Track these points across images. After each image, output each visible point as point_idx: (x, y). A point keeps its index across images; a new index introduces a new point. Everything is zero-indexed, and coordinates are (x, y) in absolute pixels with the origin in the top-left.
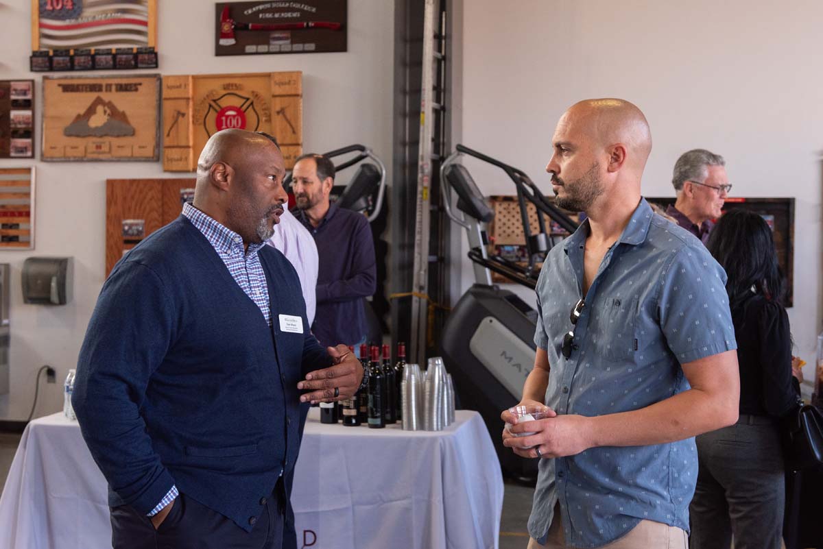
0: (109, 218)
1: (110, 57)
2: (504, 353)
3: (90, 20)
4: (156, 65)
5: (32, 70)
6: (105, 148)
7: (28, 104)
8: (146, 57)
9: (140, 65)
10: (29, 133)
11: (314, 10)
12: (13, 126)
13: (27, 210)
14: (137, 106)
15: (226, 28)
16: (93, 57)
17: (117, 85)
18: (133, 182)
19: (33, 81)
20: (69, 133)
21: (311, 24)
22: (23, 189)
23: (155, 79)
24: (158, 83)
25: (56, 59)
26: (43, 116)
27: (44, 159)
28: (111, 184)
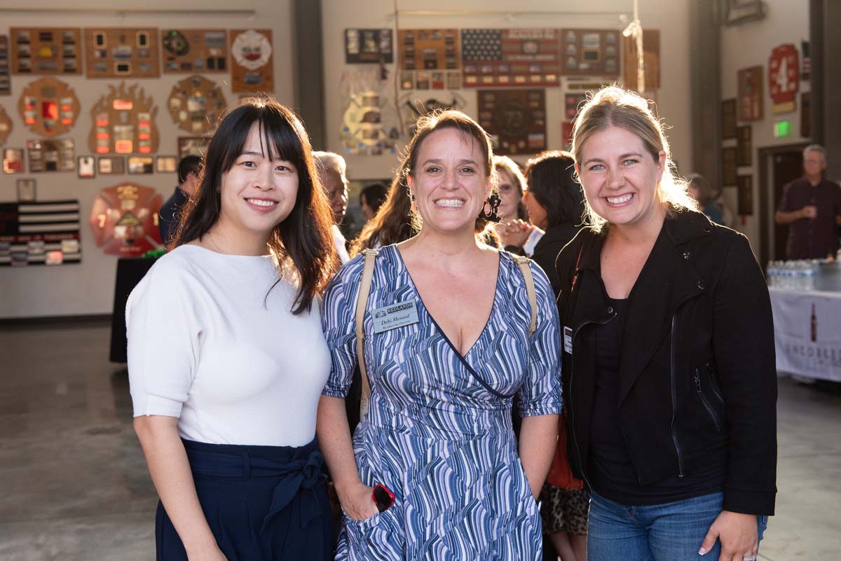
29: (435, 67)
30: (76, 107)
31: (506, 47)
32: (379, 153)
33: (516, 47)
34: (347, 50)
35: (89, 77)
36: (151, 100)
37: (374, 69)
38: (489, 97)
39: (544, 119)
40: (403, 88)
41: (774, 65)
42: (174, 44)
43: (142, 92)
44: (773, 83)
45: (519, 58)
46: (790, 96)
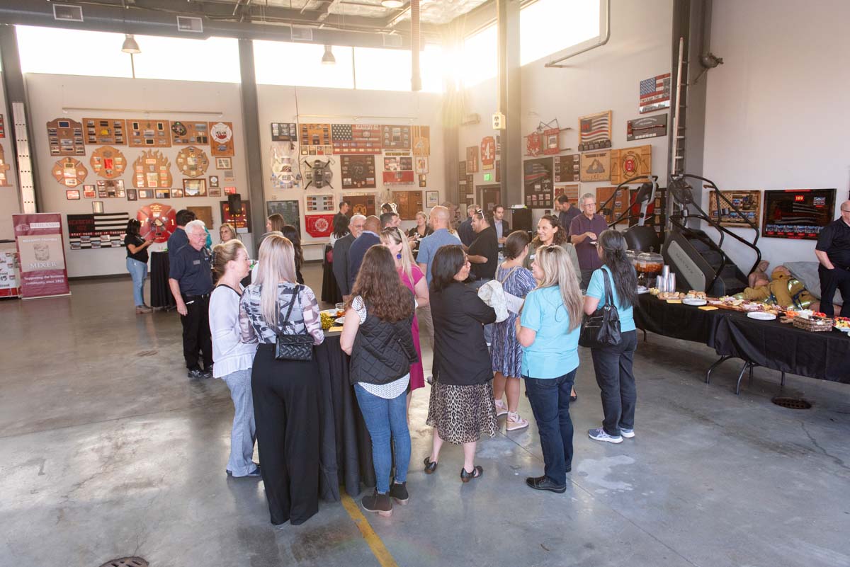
1: (598, 144)
2: (677, 254)
3: (593, 132)
4: (611, 146)
5: (579, 151)
6: (597, 177)
7: (578, 163)
8: (608, 143)
9: (606, 147)
10: (578, 173)
11: (656, 120)
12: (574, 170)
14: (605, 162)
15: (630, 130)
16: (594, 145)
17: (600, 154)
18: (603, 188)
19: (579, 155)
20: (587, 172)
21: (655, 126)
22: (575, 192)
23: (610, 151)
24: (610, 153)
25: (584, 146)
26: (582, 167)
27: (582, 181)
28: (597, 189)
29: (319, 144)
30: (124, 163)
31: (354, 134)
32: (291, 187)
33: (360, 134)
34: (272, 134)
35: (130, 147)
36: (166, 159)
37: (288, 144)
38: (347, 159)
39: (374, 170)
40: (302, 154)
41: (484, 146)
42: (178, 129)
43: (162, 154)
44: (483, 155)
45: (361, 139)
46: (491, 162)
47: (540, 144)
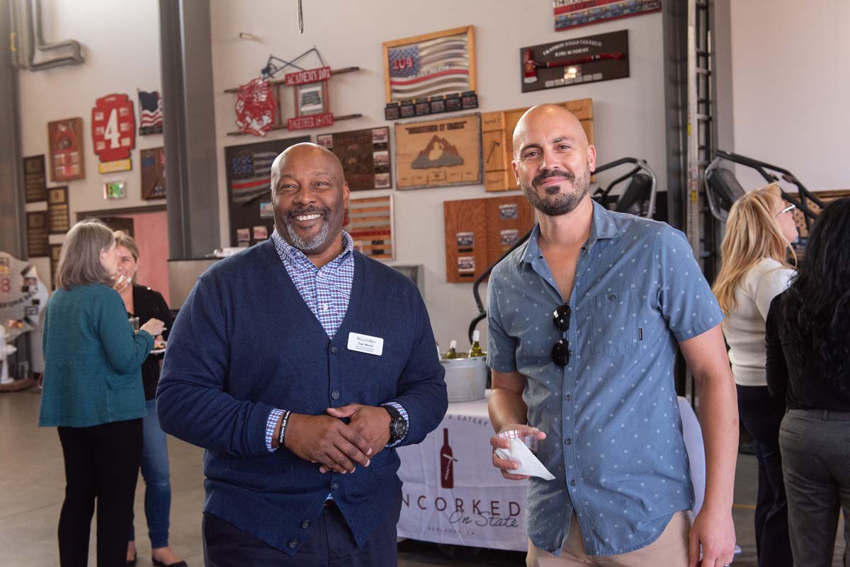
0: (447, 232)
1: (442, 102)
3: (426, 74)
4: (476, 105)
5: (387, 119)
6: (442, 176)
7: (385, 147)
8: (469, 99)
9: (465, 107)
10: (387, 169)
11: (600, 44)
12: (375, 164)
13: (387, 229)
14: (464, 141)
15: (529, 67)
16: (430, 104)
17: (448, 124)
18: (462, 202)
19: (388, 128)
20: (415, 166)
21: (597, 57)
22: (383, 213)
23: (475, 117)
24: (479, 120)
25: (403, 108)
26: (396, 155)
27: (398, 189)
28: (447, 204)
44: (98, 138)
46: (124, 153)
47: (274, 105)
